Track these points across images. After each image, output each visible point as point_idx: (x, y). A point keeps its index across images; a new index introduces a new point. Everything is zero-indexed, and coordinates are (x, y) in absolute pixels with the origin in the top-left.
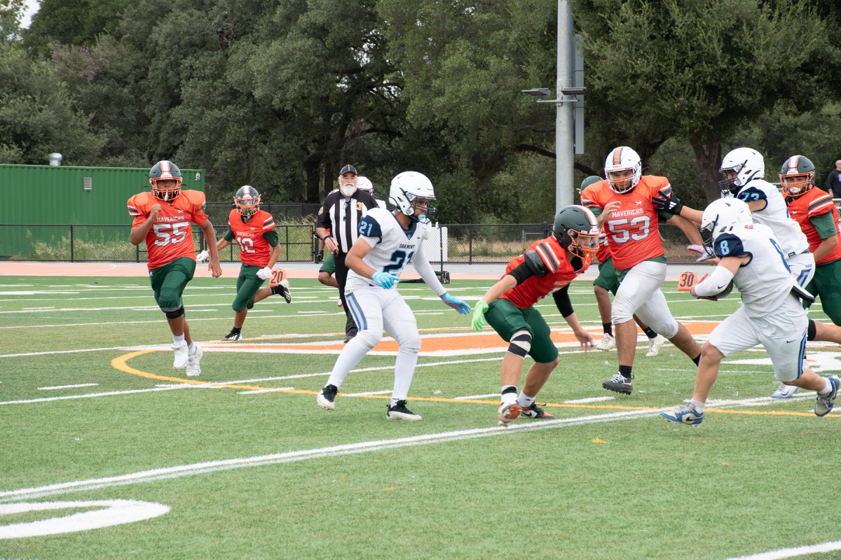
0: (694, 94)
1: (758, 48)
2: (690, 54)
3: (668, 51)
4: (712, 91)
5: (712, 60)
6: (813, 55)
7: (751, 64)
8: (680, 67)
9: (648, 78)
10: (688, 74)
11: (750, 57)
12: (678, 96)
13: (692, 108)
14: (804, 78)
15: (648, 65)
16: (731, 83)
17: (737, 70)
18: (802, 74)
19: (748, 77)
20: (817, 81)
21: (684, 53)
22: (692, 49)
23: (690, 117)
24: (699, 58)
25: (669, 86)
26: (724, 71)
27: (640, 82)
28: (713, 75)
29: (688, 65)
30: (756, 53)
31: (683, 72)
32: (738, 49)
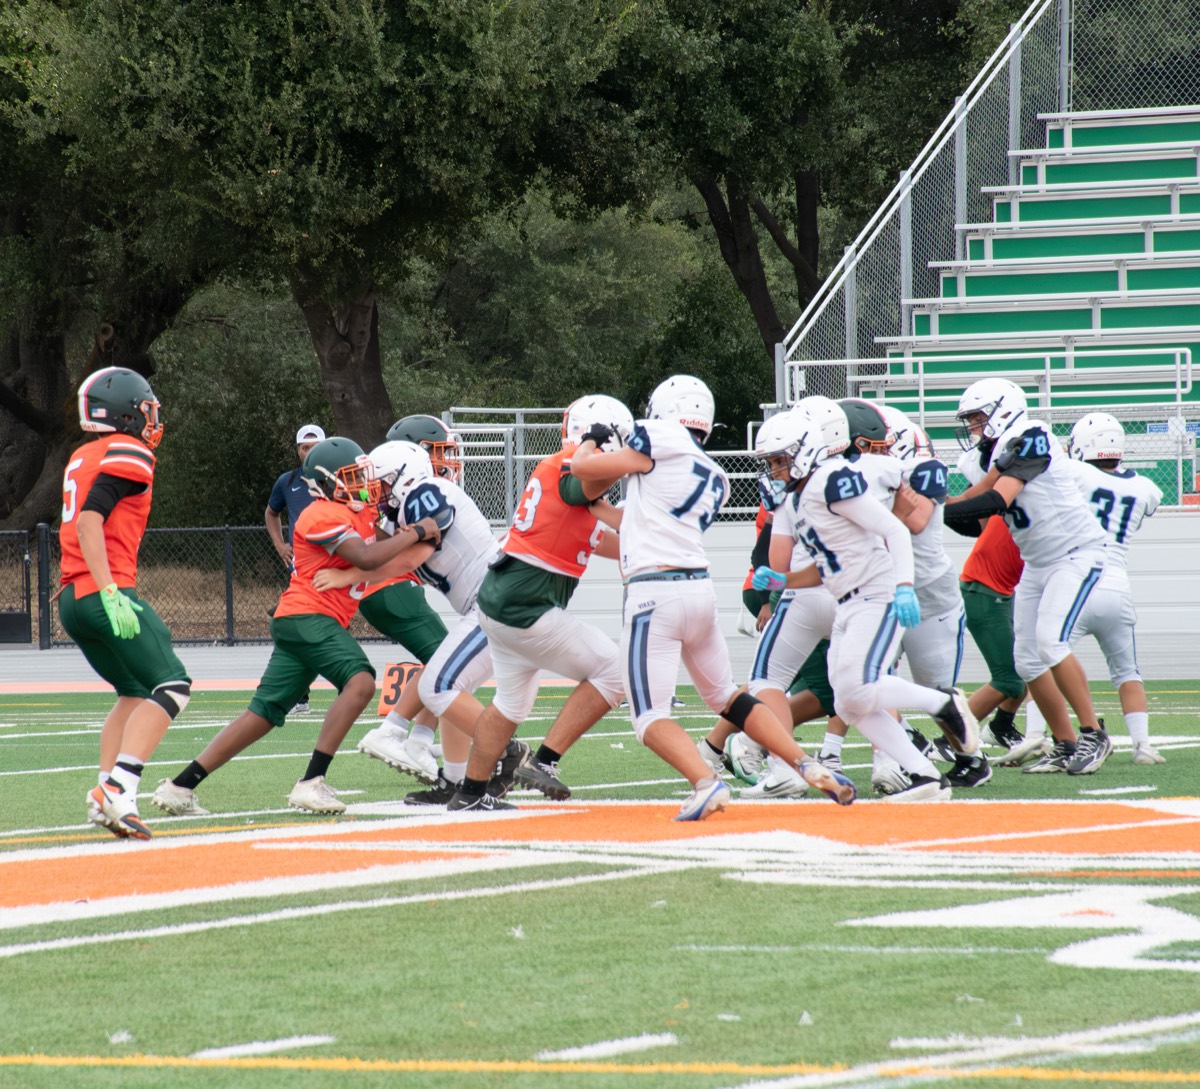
0: (308, 158)
1: (483, 29)
2: (295, 42)
3: (232, 35)
4: (358, 148)
5: (357, 60)
6: (628, 48)
7: (465, 73)
8: (268, 80)
9: (179, 111)
10: (291, 101)
11: (459, 52)
12: (264, 162)
13: (304, 197)
14: (606, 115)
15: (178, 74)
16: (410, 128)
17: (427, 91)
18: (600, 102)
19: (458, 111)
20: (642, 124)
21: (274, 40)
22: (299, 28)
23: (301, 223)
24: (319, 55)
25: (238, 132)
26: (390, 92)
27: (156, 120)
28: (360, 102)
29: (288, 75)
30: (477, 42)
31: (276, 96)
32: (428, 31)
